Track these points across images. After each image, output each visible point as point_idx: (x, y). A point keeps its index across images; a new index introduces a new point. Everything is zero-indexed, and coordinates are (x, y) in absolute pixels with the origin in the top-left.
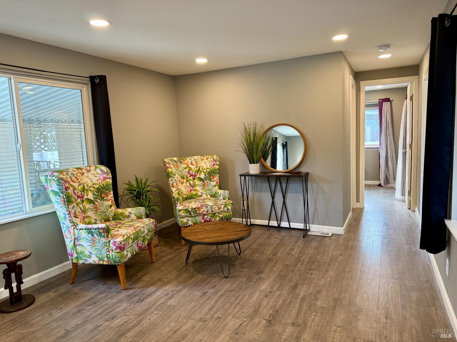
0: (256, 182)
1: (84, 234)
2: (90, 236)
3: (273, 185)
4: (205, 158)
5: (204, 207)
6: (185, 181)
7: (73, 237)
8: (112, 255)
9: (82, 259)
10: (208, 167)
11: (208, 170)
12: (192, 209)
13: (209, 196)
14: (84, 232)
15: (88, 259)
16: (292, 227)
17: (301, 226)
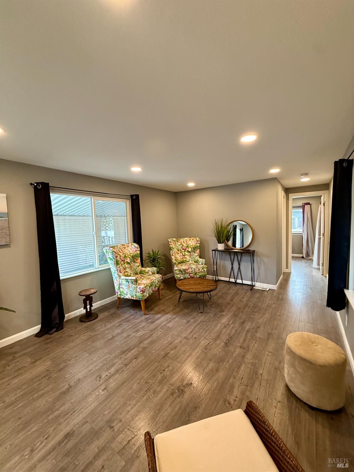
0: (222, 254)
1: (124, 282)
2: (127, 283)
3: (232, 257)
4: (192, 239)
5: (190, 269)
6: (180, 252)
7: (118, 283)
8: (138, 295)
9: (123, 296)
10: (193, 244)
11: (193, 246)
12: (183, 269)
13: (193, 262)
14: (124, 281)
15: (126, 296)
16: (243, 283)
17: (249, 283)
